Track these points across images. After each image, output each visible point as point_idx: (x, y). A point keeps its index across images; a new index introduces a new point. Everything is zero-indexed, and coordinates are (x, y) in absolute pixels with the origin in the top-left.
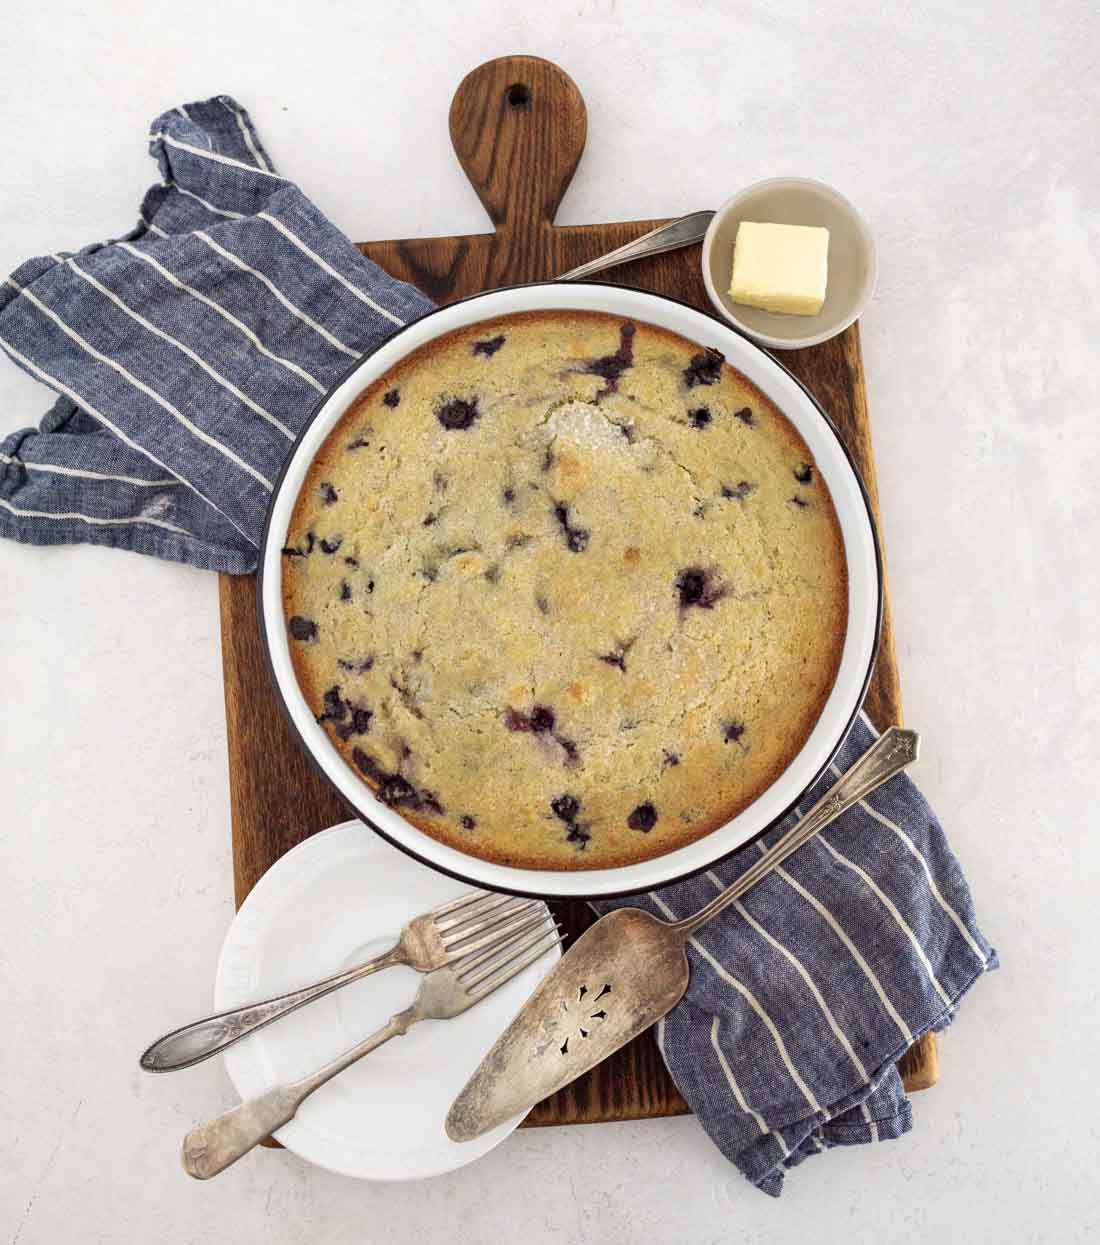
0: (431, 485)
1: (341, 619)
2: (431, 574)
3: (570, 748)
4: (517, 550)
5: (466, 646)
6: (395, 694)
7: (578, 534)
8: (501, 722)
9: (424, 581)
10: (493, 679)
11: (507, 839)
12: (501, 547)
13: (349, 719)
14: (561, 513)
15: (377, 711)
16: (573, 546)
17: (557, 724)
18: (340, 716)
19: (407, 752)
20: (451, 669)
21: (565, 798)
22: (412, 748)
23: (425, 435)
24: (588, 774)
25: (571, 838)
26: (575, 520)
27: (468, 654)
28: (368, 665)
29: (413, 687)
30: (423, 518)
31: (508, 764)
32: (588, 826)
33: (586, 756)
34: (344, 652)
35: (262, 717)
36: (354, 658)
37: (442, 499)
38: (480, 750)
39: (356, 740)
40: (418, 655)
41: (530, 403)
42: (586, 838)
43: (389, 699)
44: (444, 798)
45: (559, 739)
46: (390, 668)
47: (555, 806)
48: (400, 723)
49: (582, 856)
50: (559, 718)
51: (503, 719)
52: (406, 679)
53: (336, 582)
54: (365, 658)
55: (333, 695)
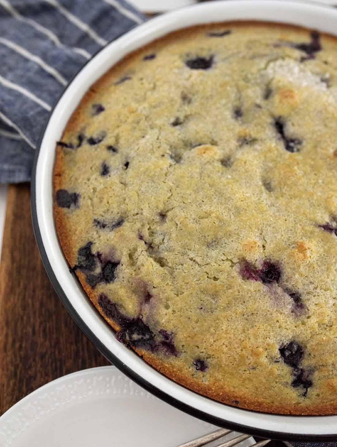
0: (179, 101)
1: (100, 187)
2: (177, 158)
3: (296, 298)
4: (246, 148)
5: (206, 208)
6: (142, 246)
7: (292, 141)
8: (235, 272)
9: (172, 162)
10: (229, 235)
11: (236, 382)
12: (234, 143)
13: (98, 270)
14: (279, 126)
15: (125, 259)
16: (289, 148)
17: (284, 277)
18: (90, 267)
19: (148, 297)
20: (192, 225)
21: (291, 344)
22: (154, 292)
23: (176, 71)
24: (313, 321)
25: (295, 384)
26: (290, 130)
27: (208, 215)
28: (119, 223)
29: (157, 240)
30: (172, 120)
31: (240, 309)
32: (312, 371)
33: (311, 304)
34: (99, 213)
35: (25, 288)
36: (108, 218)
37: (187, 109)
38: (215, 295)
39: (103, 288)
40: (163, 216)
41: (253, 57)
42: (308, 384)
43: (135, 250)
44: (180, 340)
45: (287, 290)
46: (138, 225)
47: (282, 351)
48: (144, 270)
49: (305, 402)
50: (287, 271)
51: (237, 268)
52: (152, 233)
53: (98, 163)
54: (117, 218)
55: (86, 250)
